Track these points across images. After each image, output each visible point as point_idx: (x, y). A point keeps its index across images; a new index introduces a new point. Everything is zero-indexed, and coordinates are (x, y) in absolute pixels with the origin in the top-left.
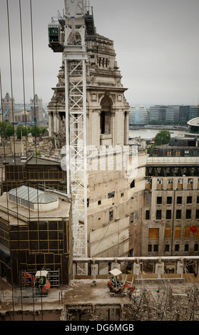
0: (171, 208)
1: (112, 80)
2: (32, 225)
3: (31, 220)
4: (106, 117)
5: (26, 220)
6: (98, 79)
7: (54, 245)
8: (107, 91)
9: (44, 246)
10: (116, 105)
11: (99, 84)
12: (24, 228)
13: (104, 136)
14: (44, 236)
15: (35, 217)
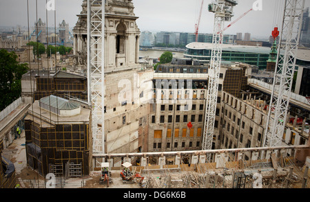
0: (172, 114)
1: (126, 10)
2: (59, 127)
4: (121, 40)
5: (54, 123)
6: (115, 9)
7: (77, 144)
8: (122, 19)
9: (68, 144)
10: (129, 30)
11: (116, 13)
12: (52, 130)
13: (119, 55)
14: (68, 136)
15: (62, 121)
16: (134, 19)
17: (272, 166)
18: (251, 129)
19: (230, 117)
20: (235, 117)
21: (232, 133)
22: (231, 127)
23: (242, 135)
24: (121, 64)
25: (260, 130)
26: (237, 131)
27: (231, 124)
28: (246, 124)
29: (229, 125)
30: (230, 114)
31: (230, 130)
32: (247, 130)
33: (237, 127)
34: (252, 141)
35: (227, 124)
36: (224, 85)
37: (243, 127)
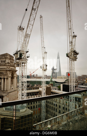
0: (29, 106)
1: (13, 68)
2: (22, 117)
3: (21, 116)
5: (19, 116)
6: (11, 67)
7: (28, 123)
8: (13, 71)
9: (25, 124)
10: (15, 75)
11: (11, 69)
12: (19, 119)
13: (12, 85)
14: (25, 121)
15: (22, 115)
16: (16, 71)
17: (77, 116)
18: (60, 106)
19: (50, 104)
20: (52, 103)
21: (52, 109)
22: (51, 107)
23: (56, 109)
24: (12, 89)
25: (63, 106)
26: (54, 108)
27: (51, 106)
28: (57, 105)
29: (50, 106)
30: (50, 102)
31: (51, 108)
32: (58, 107)
33: (53, 106)
34: (61, 110)
35: (49, 107)
36: (46, 93)
37: (56, 106)
